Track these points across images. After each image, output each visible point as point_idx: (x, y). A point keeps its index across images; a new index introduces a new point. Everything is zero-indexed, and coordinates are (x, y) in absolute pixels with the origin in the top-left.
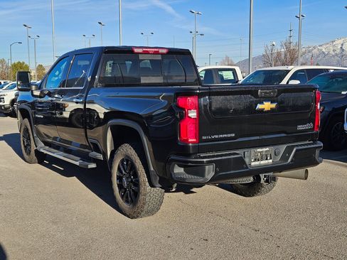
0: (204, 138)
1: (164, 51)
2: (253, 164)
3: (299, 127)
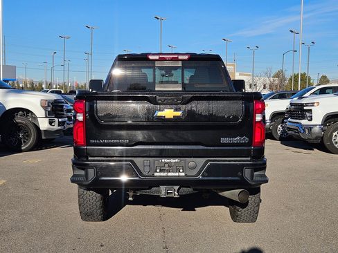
0: (92, 141)
1: (186, 57)
2: (156, 174)
3: (224, 140)
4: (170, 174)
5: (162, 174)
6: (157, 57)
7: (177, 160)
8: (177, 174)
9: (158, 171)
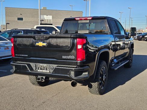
0: (16, 55)
3: (64, 57)
4: (43, 71)
5: (41, 71)
6: (79, 19)
7: (46, 65)
8: (46, 71)
9: (40, 69)
